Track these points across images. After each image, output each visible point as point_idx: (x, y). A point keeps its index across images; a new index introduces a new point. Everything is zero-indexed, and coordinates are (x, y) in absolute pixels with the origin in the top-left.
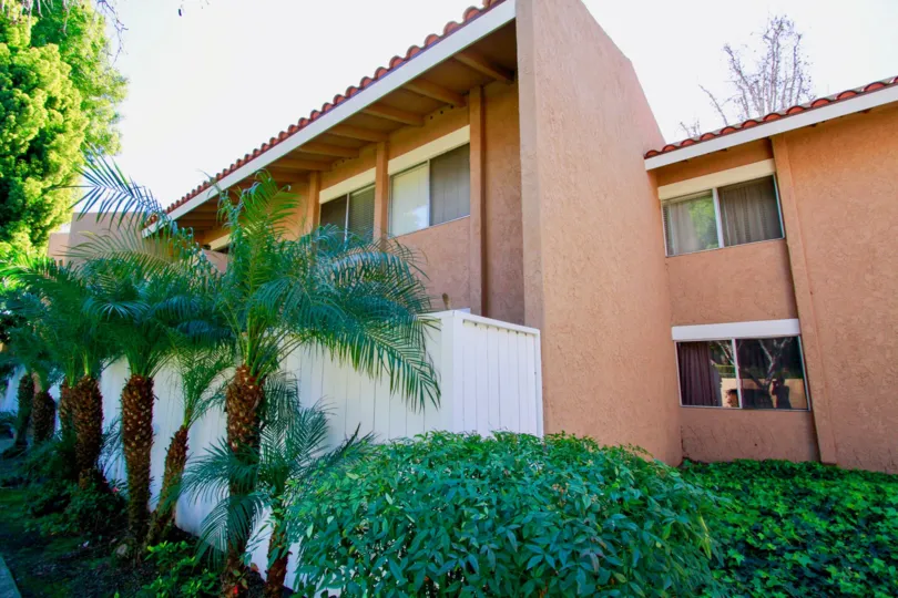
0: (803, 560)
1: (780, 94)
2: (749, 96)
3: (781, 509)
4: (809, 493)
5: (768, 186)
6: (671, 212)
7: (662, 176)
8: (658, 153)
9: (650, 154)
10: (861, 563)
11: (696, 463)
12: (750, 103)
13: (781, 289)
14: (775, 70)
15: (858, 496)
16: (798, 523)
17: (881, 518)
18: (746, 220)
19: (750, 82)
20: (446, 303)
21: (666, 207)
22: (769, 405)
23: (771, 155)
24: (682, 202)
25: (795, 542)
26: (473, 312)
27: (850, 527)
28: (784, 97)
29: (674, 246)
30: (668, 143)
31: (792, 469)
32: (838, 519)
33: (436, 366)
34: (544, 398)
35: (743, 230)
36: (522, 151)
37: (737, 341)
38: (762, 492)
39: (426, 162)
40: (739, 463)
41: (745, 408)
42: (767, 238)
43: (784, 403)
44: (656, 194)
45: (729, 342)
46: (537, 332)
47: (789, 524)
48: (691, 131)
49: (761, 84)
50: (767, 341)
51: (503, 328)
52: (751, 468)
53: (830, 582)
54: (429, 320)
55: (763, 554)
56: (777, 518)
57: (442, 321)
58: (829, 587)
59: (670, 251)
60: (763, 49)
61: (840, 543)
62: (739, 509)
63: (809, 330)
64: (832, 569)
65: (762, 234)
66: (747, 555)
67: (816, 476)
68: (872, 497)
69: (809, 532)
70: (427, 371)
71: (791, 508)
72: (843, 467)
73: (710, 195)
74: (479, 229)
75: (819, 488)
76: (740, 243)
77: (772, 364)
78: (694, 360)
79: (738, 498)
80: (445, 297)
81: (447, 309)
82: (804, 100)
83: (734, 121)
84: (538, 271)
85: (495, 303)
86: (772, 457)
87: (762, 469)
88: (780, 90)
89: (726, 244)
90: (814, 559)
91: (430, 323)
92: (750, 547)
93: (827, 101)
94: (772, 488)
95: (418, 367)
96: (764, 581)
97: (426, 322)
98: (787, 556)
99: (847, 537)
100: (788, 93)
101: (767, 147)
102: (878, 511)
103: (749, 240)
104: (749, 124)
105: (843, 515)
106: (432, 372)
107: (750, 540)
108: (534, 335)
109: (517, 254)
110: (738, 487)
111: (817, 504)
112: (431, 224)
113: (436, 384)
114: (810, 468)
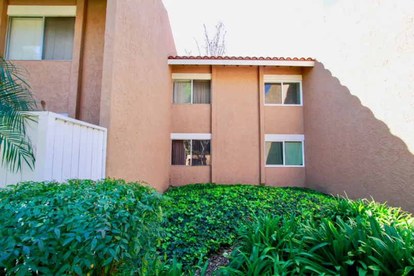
0: (200, 216)
1: (218, 51)
2: (208, 47)
3: (197, 200)
4: (206, 193)
5: (208, 83)
6: (176, 84)
7: (175, 69)
8: (174, 58)
9: (170, 58)
10: (215, 213)
11: (173, 187)
12: (209, 50)
13: (208, 123)
14: (218, 41)
15: (219, 192)
16: (201, 204)
17: (223, 198)
18: (201, 95)
19: (210, 42)
20: (44, 107)
21: (175, 83)
22: (201, 164)
23: (211, 72)
24: (180, 82)
25: (199, 211)
26: (69, 116)
27: (215, 203)
28: (219, 52)
29: (175, 100)
30: (178, 55)
31: (204, 186)
32: (212, 201)
33: (33, 144)
34: (106, 163)
35: (199, 99)
36: (106, 33)
37: (193, 140)
38: (193, 195)
39: (42, 17)
40: (187, 186)
41: (192, 165)
42: (206, 103)
43: (205, 164)
44: (171, 76)
45: (189, 141)
46: (106, 129)
47: (198, 205)
48: (188, 54)
49: (213, 44)
50: (203, 141)
51: (84, 126)
52: (191, 187)
53: (206, 221)
54: (29, 116)
55: (189, 216)
56: (195, 203)
57: (39, 117)
58: (206, 223)
59: (174, 102)
60: (216, 32)
61: (211, 208)
62: (185, 202)
63: (214, 138)
64: (208, 217)
65: (205, 102)
66: (184, 218)
67: (209, 188)
68: (222, 192)
69: (204, 206)
70: (26, 147)
71: (200, 199)
72: (217, 184)
73: (190, 82)
74: (77, 70)
75: (209, 191)
76: (198, 103)
77: (203, 150)
78: (177, 146)
79: (185, 198)
80: (43, 103)
81: (45, 110)
82: (224, 56)
83: (202, 56)
84: (109, 99)
85: (85, 113)
86: (198, 183)
87: (195, 187)
88: (218, 49)
89: (193, 103)
90: (204, 215)
91: (30, 117)
92: (186, 215)
93: (229, 58)
94: (196, 193)
95: (19, 144)
96: (187, 226)
97: (27, 117)
98: (196, 216)
99: (214, 206)
100: (220, 51)
101: (210, 68)
102: (222, 196)
103: (201, 103)
104: (206, 58)
105: (214, 199)
106: (29, 148)
107: (186, 213)
108: (103, 131)
109: (98, 88)
110: (186, 194)
111: (208, 197)
112: (43, 58)
113: (33, 155)
114: (208, 185)
